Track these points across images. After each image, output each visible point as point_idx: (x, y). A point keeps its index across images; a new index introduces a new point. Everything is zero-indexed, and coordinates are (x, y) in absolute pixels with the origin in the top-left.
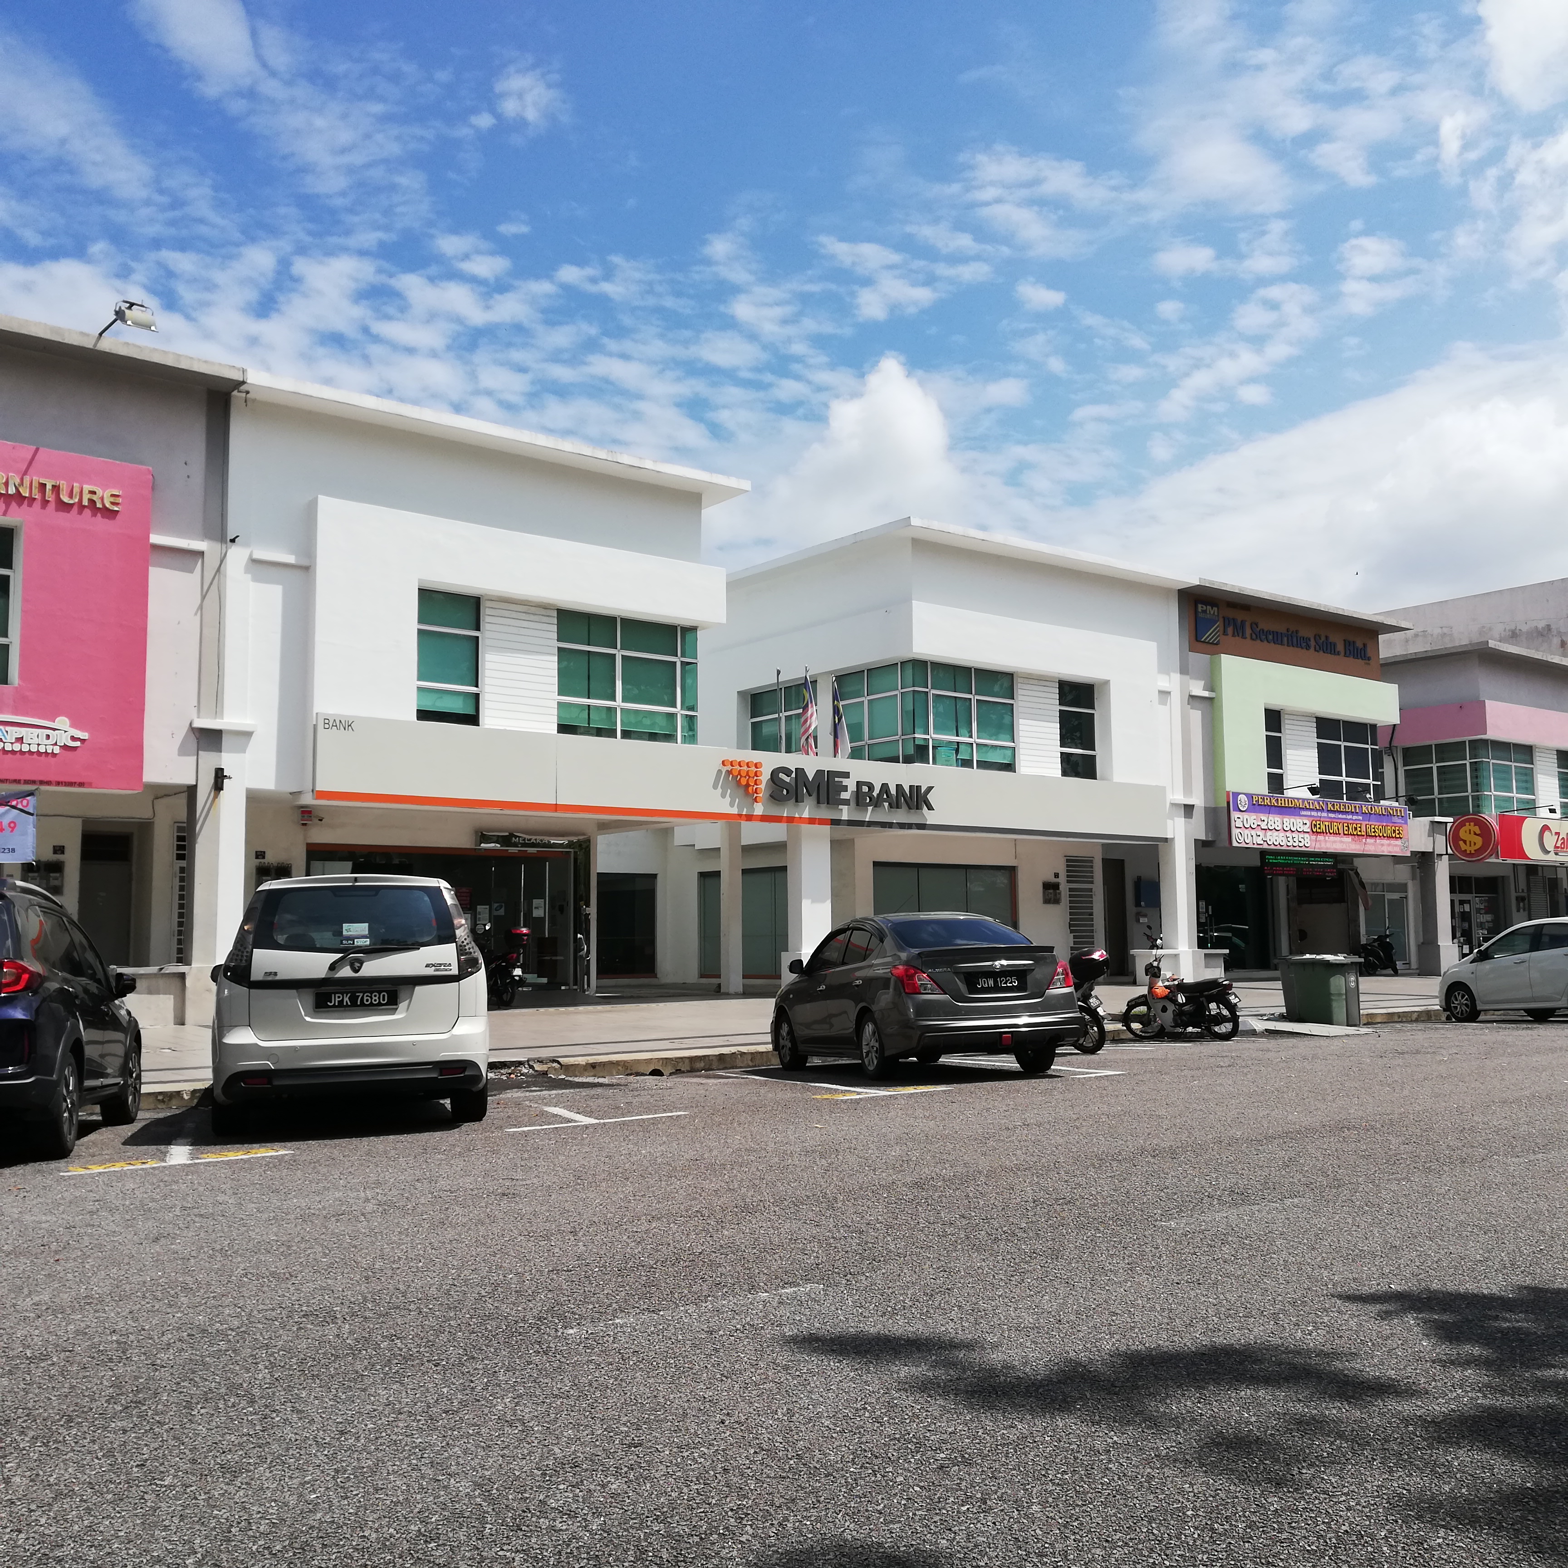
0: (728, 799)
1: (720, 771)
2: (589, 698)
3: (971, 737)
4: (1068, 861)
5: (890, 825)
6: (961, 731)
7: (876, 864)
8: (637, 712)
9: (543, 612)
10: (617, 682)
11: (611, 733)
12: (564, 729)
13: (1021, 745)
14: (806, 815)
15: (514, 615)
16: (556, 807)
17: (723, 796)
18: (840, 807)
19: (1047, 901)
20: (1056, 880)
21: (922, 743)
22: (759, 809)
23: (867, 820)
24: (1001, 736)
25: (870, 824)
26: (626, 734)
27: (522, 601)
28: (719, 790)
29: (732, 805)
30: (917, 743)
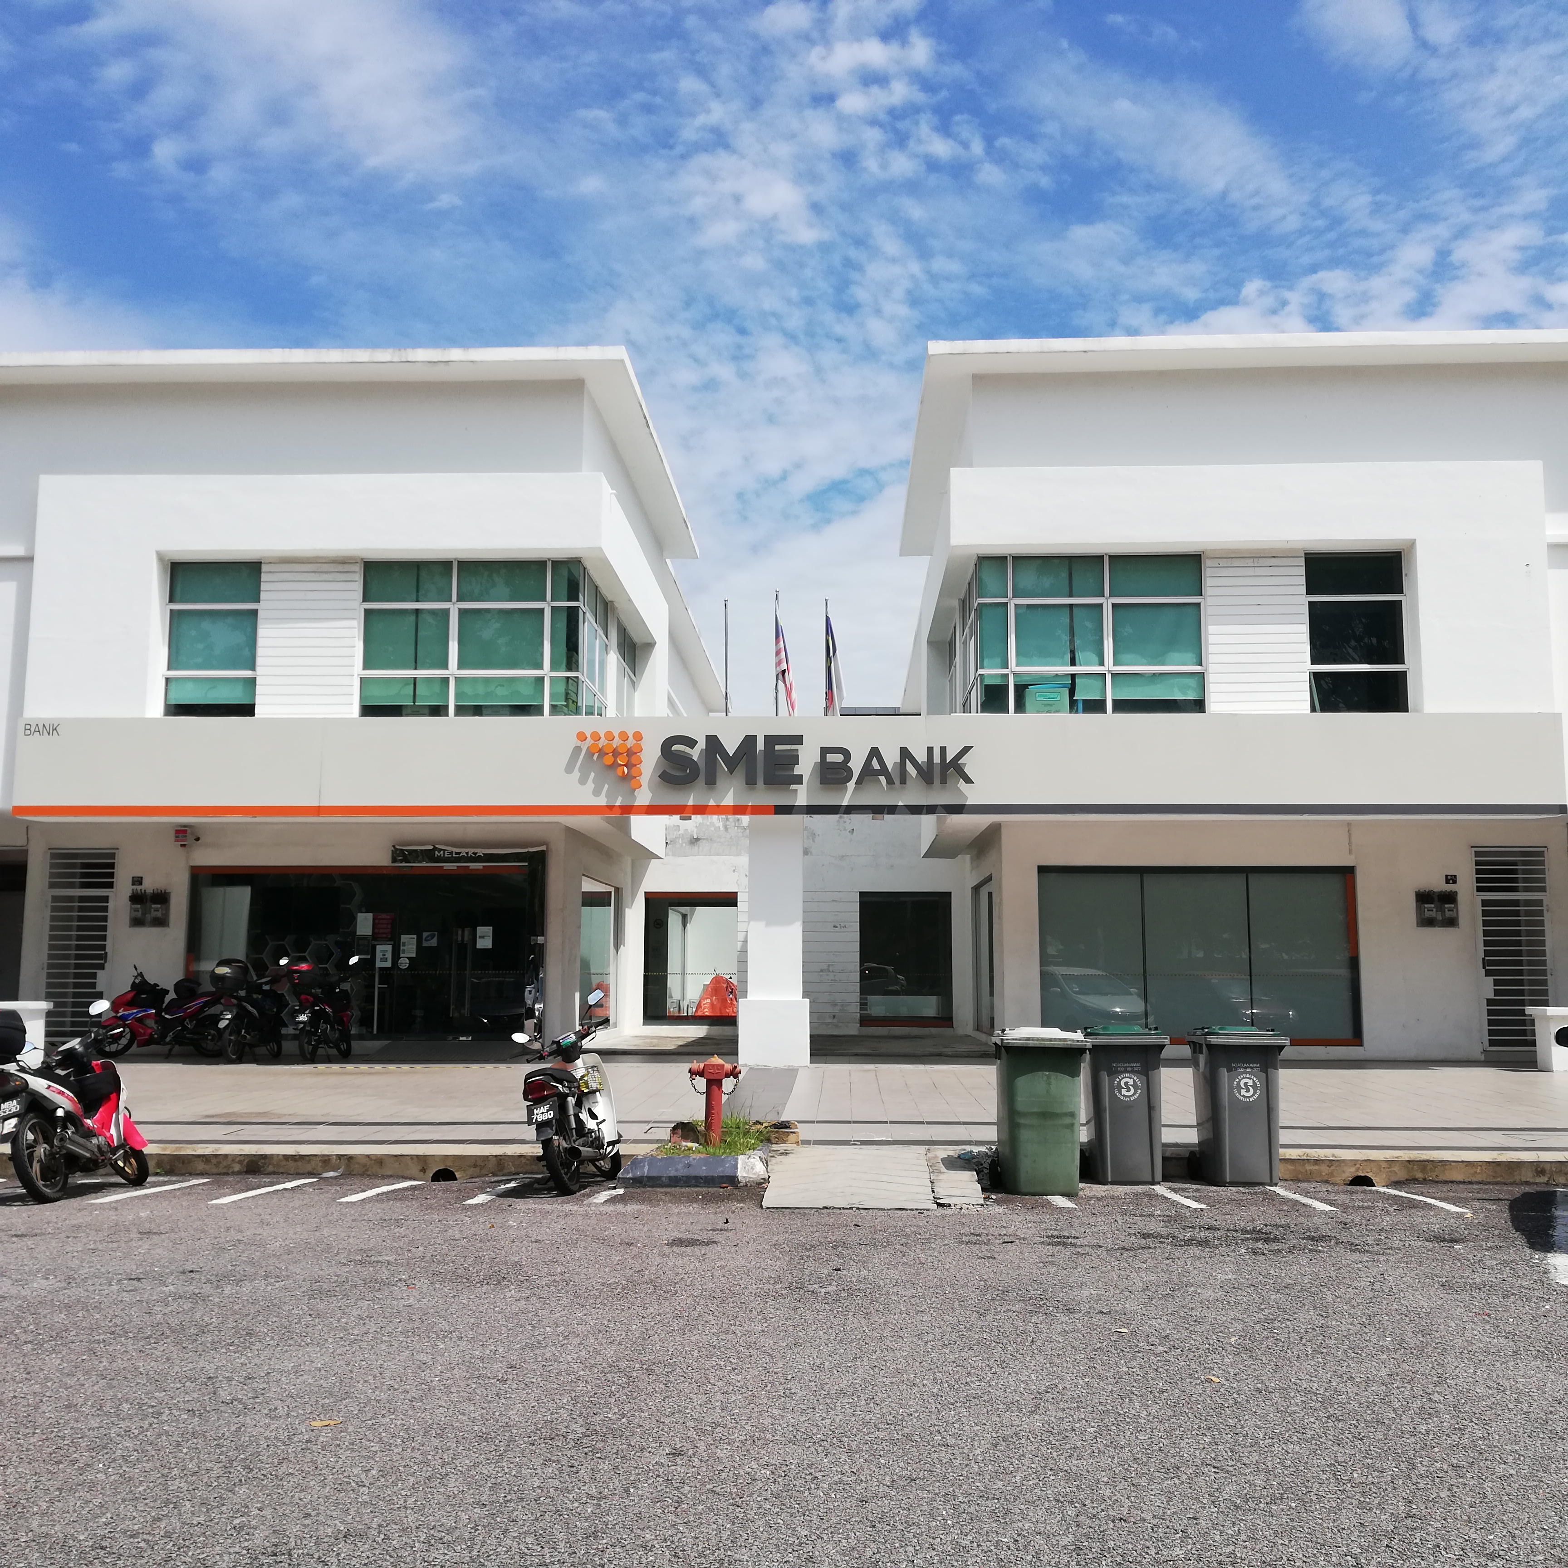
0: (590, 785)
1: (577, 749)
2: (416, 669)
3: (1102, 663)
4: (1477, 854)
5: (892, 810)
6: (1079, 656)
7: (1043, 870)
8: (487, 680)
9: (340, 568)
10: (451, 643)
11: (438, 711)
12: (369, 710)
13: (1212, 669)
14: (729, 800)
15: (299, 577)
16: (319, 810)
17: (583, 781)
18: (793, 787)
19: (1426, 922)
20: (1450, 887)
21: (998, 681)
22: (644, 797)
23: (845, 803)
24: (1175, 656)
25: (850, 810)
26: (461, 710)
27: (308, 558)
28: (576, 774)
29: (597, 793)
30: (987, 682)
